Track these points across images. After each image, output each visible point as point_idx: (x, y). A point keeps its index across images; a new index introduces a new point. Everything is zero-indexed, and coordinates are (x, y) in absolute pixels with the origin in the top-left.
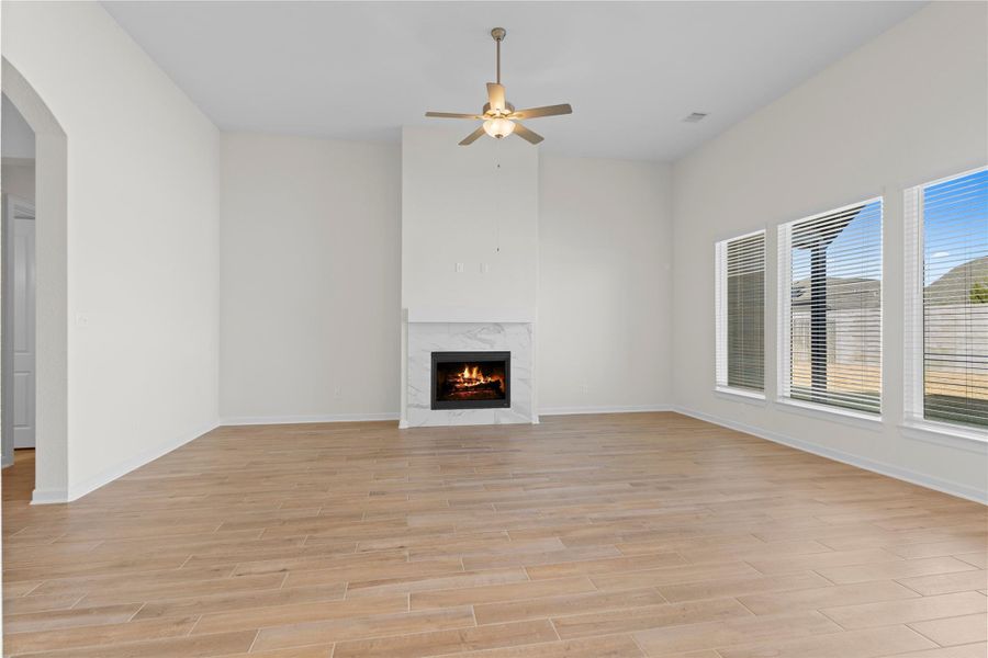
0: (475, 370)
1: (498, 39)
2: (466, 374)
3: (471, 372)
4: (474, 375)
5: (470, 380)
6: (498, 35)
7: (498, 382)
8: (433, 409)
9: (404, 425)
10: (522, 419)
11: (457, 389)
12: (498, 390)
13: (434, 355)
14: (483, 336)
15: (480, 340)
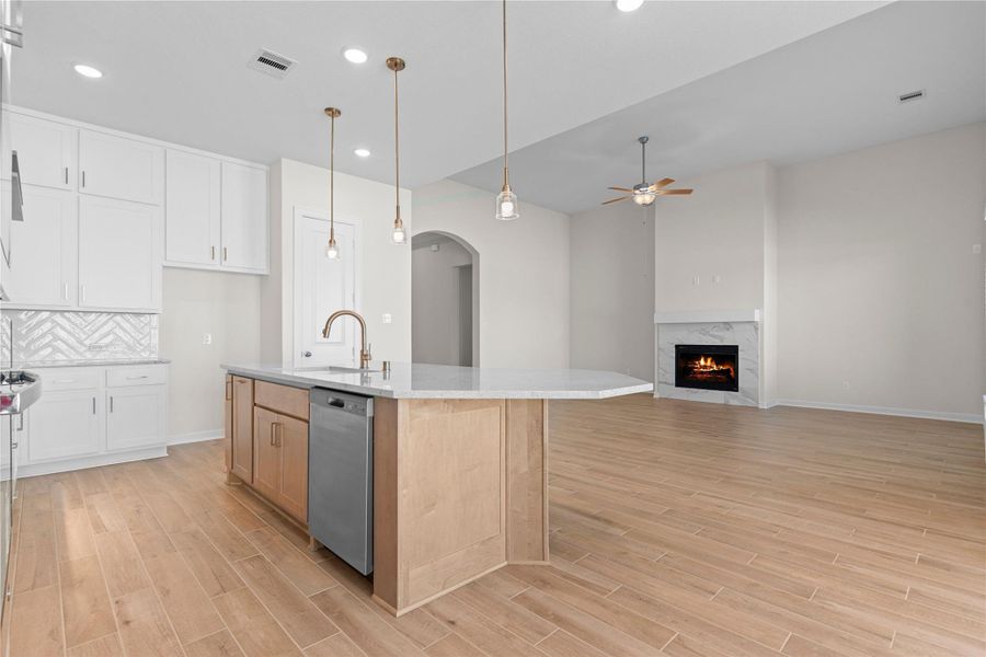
0: (709, 360)
1: (643, 143)
2: (702, 362)
3: (706, 361)
4: (709, 363)
5: (705, 367)
6: (643, 141)
7: (729, 370)
8: (677, 385)
9: (656, 396)
10: (751, 403)
11: (695, 373)
12: (729, 377)
13: (677, 346)
14: (716, 333)
15: (711, 336)
